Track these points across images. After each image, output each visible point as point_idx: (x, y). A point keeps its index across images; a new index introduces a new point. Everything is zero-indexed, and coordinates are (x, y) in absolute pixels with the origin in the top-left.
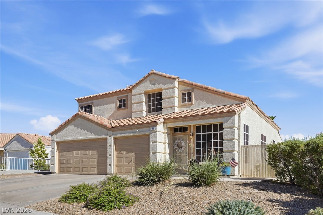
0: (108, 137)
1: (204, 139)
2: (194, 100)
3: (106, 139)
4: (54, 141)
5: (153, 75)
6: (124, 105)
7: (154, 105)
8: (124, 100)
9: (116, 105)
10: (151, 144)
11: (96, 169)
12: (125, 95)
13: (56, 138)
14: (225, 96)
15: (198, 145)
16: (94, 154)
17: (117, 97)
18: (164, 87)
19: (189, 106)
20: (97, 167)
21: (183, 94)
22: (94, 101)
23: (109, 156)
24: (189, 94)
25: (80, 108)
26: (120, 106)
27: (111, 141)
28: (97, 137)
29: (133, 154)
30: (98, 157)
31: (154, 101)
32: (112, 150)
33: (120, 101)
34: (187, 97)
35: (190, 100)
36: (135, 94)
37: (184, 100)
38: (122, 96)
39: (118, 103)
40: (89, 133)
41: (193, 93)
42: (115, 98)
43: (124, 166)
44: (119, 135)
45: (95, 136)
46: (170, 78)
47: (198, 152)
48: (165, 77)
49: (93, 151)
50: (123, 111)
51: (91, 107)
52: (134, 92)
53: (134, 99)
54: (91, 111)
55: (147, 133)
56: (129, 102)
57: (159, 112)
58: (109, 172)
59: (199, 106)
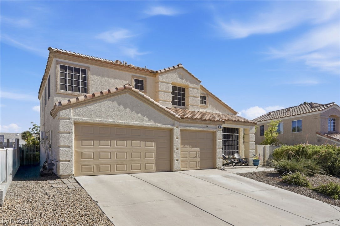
0: (175, 128)
4: (69, 119)
5: (181, 69)
6: (142, 88)
8: (142, 82)
11: (153, 166)
12: (143, 76)
13: (73, 116)
14: (227, 108)
17: (131, 74)
18: (191, 85)
19: (205, 108)
20: (154, 162)
23: (175, 150)
24: (205, 98)
25: (59, 66)
26: (136, 87)
27: (177, 132)
29: (198, 149)
30: (157, 150)
32: (180, 143)
33: (136, 81)
34: (204, 100)
35: (205, 103)
36: (162, 81)
37: (202, 102)
38: (140, 76)
39: (134, 83)
40: (145, 118)
41: (207, 98)
42: (128, 75)
43: (189, 161)
44: (188, 128)
45: (154, 124)
46: (197, 79)
48: (193, 76)
49: (149, 143)
51: (84, 72)
52: (161, 78)
53: (162, 87)
54: (85, 79)
55: (215, 130)
56: (149, 86)
57: (182, 107)
58: (175, 167)
59: (212, 110)
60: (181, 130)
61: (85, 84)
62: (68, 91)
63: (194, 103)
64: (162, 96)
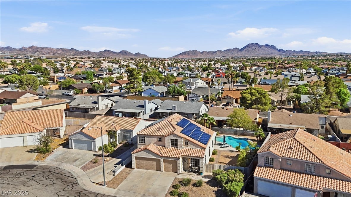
0: (161, 159)
1: (193, 160)
2: (189, 144)
3: (160, 159)
5: (174, 134)
6: (161, 140)
7: (174, 143)
8: (161, 139)
9: (157, 139)
10: (178, 164)
12: (162, 137)
13: (135, 155)
14: (199, 146)
15: (191, 161)
16: (155, 163)
17: (158, 137)
18: (178, 139)
19: (187, 146)
20: (156, 168)
21: (185, 142)
22: (146, 136)
23: (161, 165)
24: (187, 142)
25: (138, 137)
26: (159, 140)
27: (162, 160)
28: (156, 158)
31: (174, 142)
32: (162, 163)
33: (159, 139)
35: (187, 144)
37: (185, 144)
38: (160, 137)
39: (158, 139)
40: (152, 156)
44: (165, 159)
47: (191, 164)
48: (179, 136)
50: (160, 143)
51: (144, 138)
52: (166, 138)
53: (167, 140)
54: (144, 139)
55: (176, 160)
56: (163, 140)
57: (176, 146)
58: (161, 170)
59: (190, 147)
60: (163, 159)
61: (144, 141)
62: (140, 143)
63: (180, 145)
64: (166, 144)
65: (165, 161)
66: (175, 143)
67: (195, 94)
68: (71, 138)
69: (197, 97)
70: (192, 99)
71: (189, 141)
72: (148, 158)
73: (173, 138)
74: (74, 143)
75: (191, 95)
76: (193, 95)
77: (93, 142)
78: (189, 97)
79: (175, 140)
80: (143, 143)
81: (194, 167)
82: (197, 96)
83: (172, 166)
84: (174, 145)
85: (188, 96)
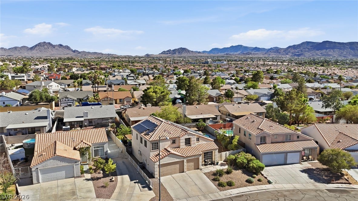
0: (184, 160)
1: (206, 153)
4: (157, 164)
5: (189, 133)
6: (175, 142)
8: (175, 141)
9: (171, 142)
10: (200, 160)
11: (178, 172)
12: (175, 138)
14: (208, 140)
15: (205, 155)
16: (178, 166)
17: (171, 139)
19: (198, 142)
20: (178, 170)
21: (197, 139)
22: (159, 141)
23: (185, 166)
24: (198, 139)
25: (151, 144)
26: (173, 143)
27: (185, 161)
28: (179, 160)
32: (185, 164)
33: (173, 141)
35: (199, 140)
37: (197, 141)
40: (176, 159)
43: (189, 168)
44: (189, 159)
47: (205, 157)
48: (193, 134)
50: (174, 145)
51: (158, 143)
52: (181, 138)
53: (181, 141)
54: (158, 145)
56: (177, 141)
57: (189, 145)
58: (185, 171)
59: (201, 142)
60: (186, 159)
61: (158, 147)
62: (153, 150)
63: (193, 143)
64: (181, 144)
65: (188, 161)
66: (188, 142)
67: (69, 99)
68: (37, 169)
69: (72, 102)
70: (69, 104)
71: (200, 137)
72: (173, 162)
73: (188, 137)
74: (42, 174)
75: (63, 100)
76: (67, 100)
77: (75, 165)
78: (62, 102)
79: (188, 138)
80: (156, 149)
81: (207, 160)
82: (72, 100)
83: (193, 164)
84: (187, 144)
85: (60, 101)
